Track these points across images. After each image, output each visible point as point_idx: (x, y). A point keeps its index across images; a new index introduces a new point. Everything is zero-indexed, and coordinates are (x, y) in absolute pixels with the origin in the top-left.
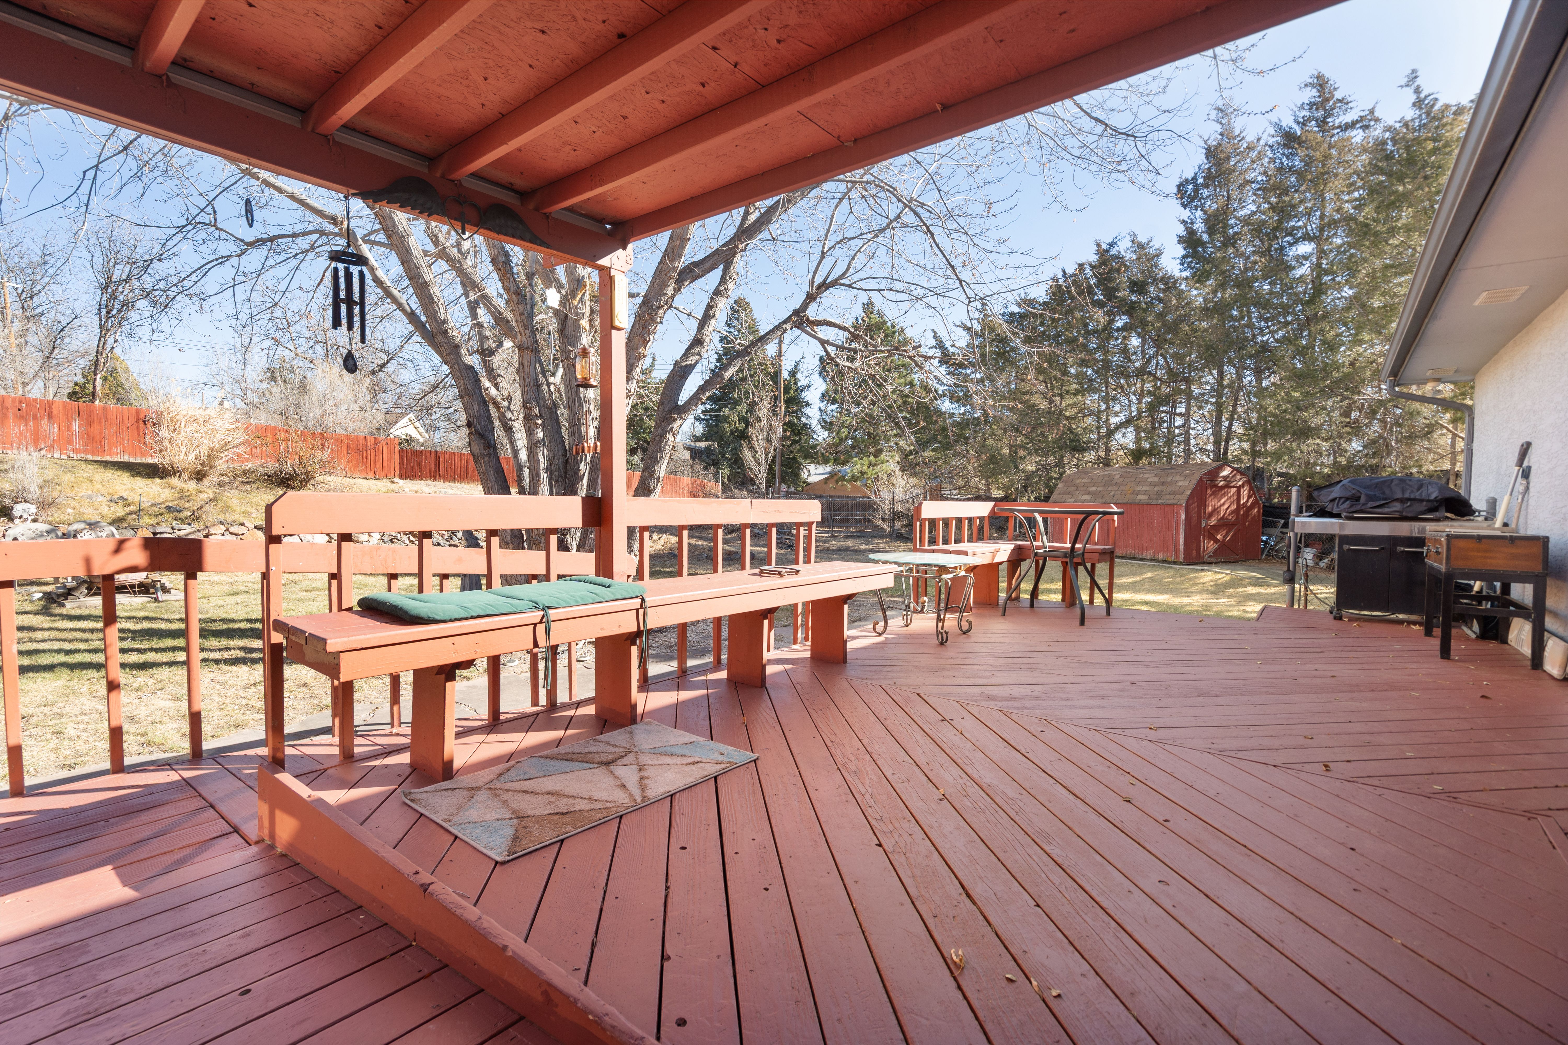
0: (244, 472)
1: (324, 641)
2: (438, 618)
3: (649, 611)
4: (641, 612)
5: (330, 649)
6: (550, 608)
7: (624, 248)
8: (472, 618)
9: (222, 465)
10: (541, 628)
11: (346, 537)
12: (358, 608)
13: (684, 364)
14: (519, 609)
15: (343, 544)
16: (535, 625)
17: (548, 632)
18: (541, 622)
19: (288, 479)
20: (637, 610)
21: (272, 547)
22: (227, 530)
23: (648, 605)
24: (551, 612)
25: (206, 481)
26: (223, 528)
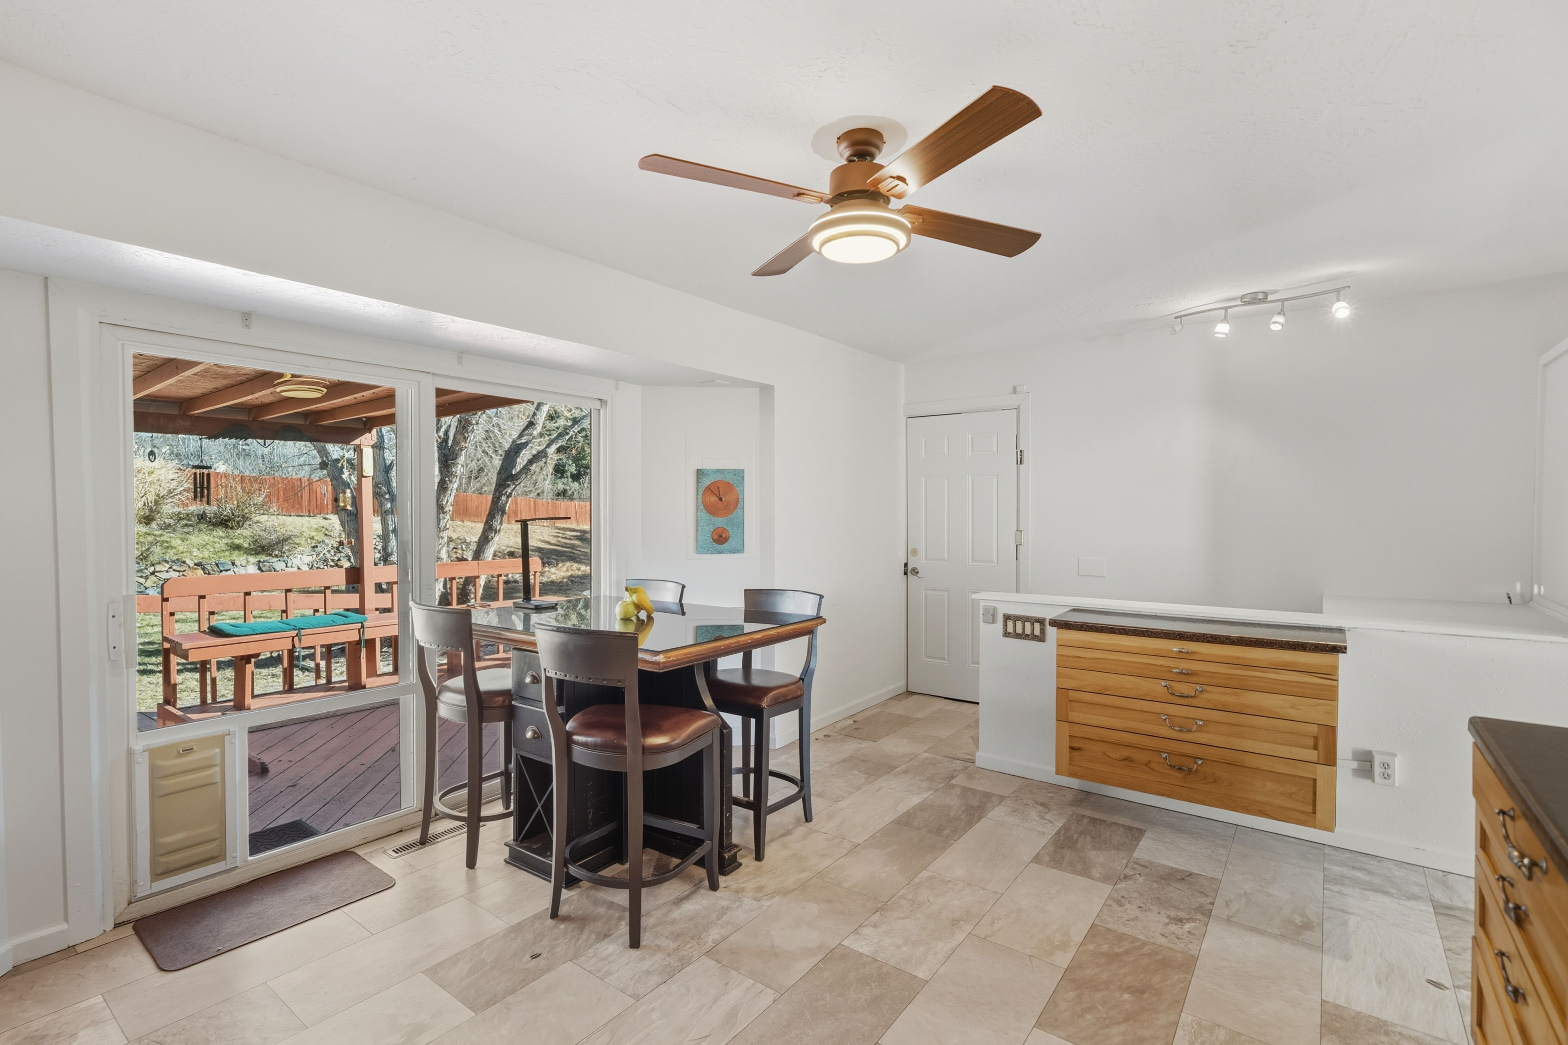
0: (188, 515)
1: (181, 644)
2: (238, 634)
3: (365, 630)
4: (362, 630)
5: (184, 648)
6: (302, 629)
7: (370, 433)
8: (257, 634)
9: (168, 508)
10: (296, 639)
11: (202, 597)
12: (207, 631)
13: (519, 442)
14: (285, 630)
15: (201, 600)
16: (293, 637)
17: (300, 640)
18: (297, 636)
19: (226, 521)
20: (359, 630)
21: (164, 603)
22: (170, 568)
23: (365, 627)
24: (302, 631)
25: (154, 525)
26: (167, 566)
